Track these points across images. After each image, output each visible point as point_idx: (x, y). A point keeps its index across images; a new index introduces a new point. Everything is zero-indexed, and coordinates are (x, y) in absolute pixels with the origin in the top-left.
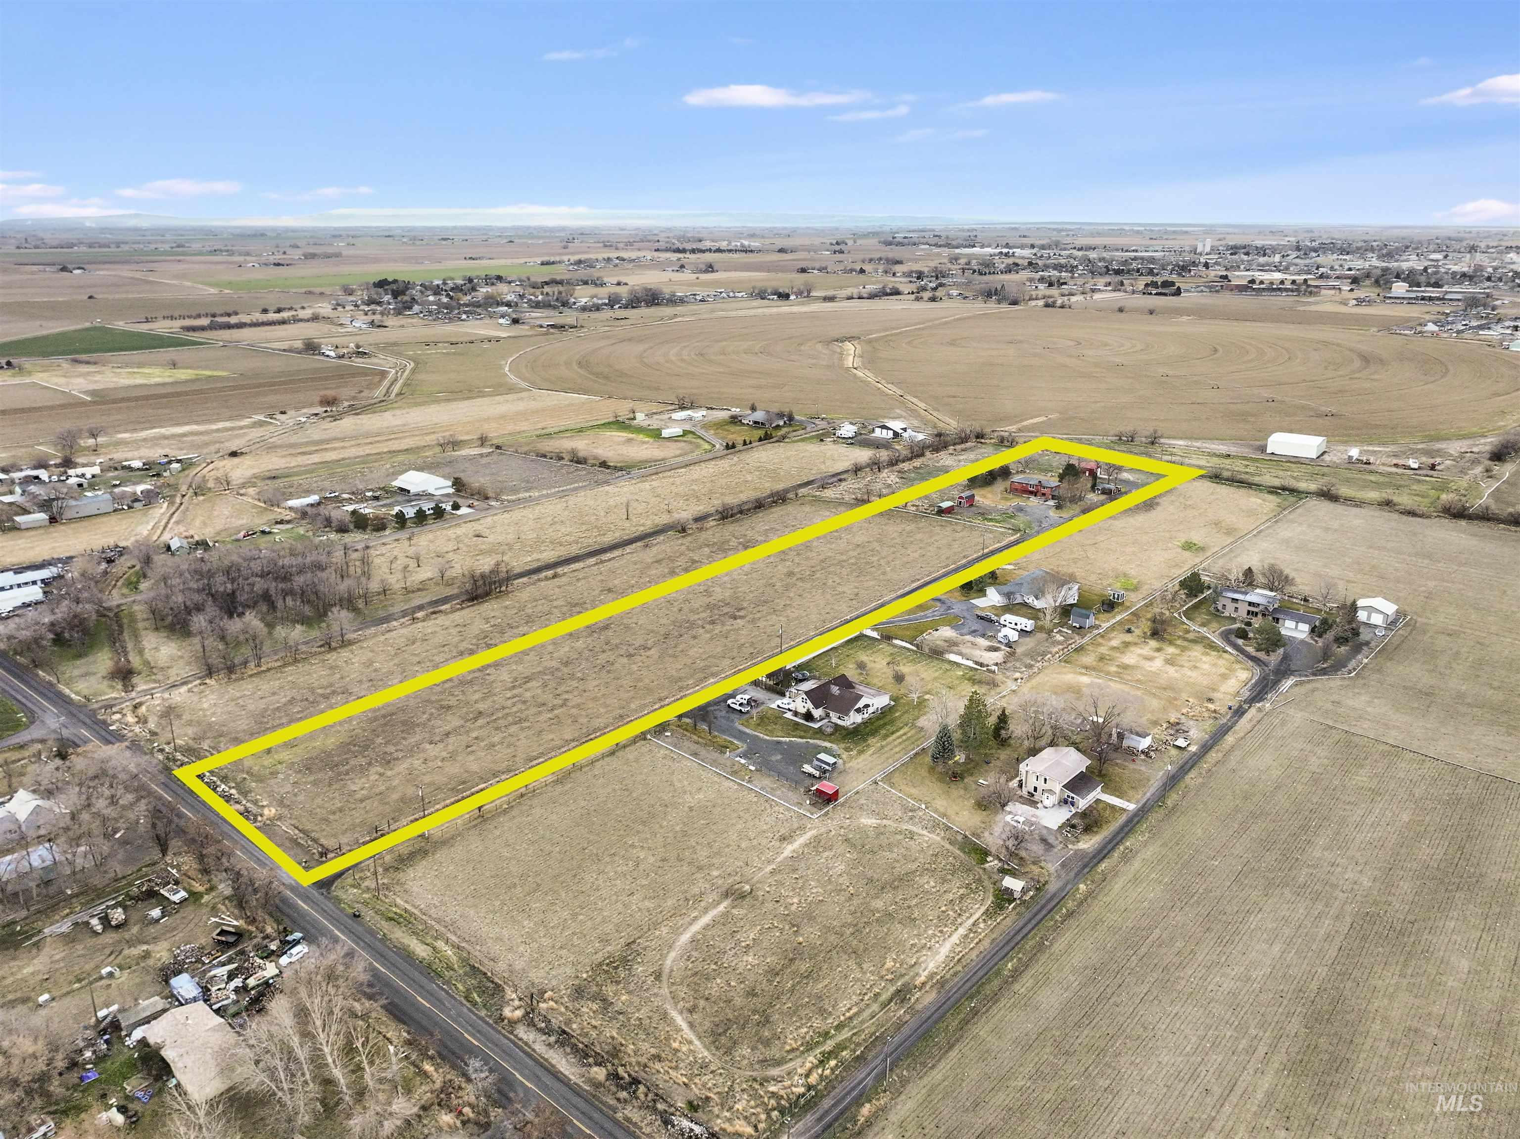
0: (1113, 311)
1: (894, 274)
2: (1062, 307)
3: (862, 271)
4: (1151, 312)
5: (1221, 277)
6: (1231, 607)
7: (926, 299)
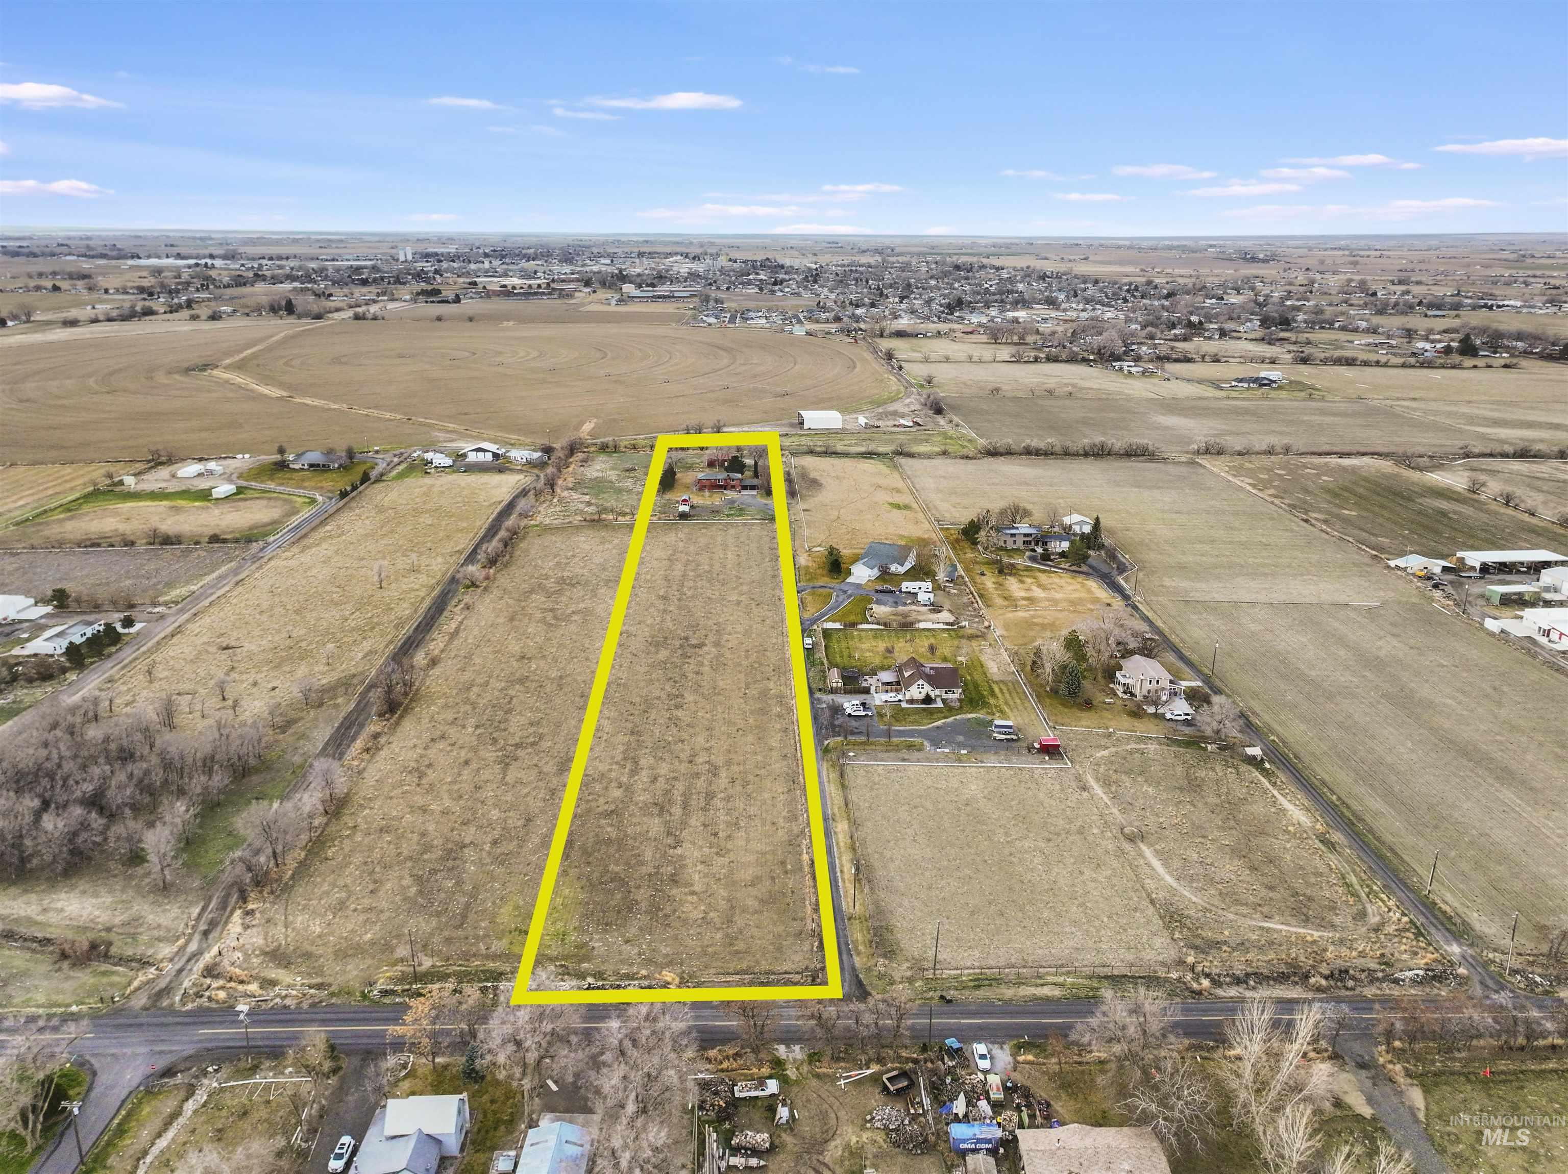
0: (431, 321)
1: (106, 291)
2: (375, 318)
3: (56, 288)
4: (471, 319)
5: (470, 283)
6: (1010, 540)
7: (204, 317)
